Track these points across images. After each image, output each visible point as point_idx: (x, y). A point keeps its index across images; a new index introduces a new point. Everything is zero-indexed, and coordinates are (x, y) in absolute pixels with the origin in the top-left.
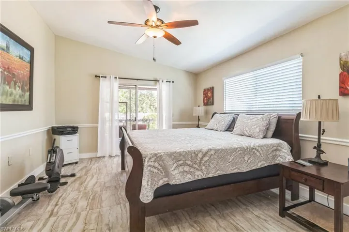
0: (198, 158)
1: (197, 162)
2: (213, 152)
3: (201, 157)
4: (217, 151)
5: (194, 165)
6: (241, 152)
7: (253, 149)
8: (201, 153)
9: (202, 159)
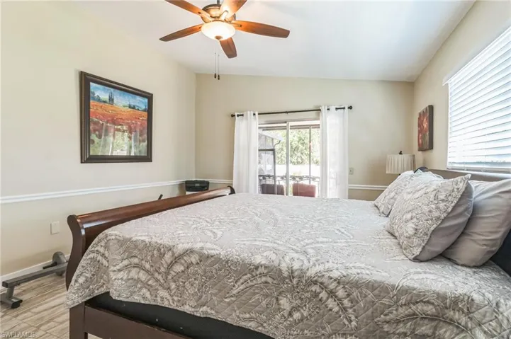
0: (163, 262)
1: (162, 269)
2: (194, 259)
3: (169, 262)
4: (204, 258)
5: (156, 275)
6: (269, 280)
7: (315, 283)
8: (170, 253)
9: (171, 266)
